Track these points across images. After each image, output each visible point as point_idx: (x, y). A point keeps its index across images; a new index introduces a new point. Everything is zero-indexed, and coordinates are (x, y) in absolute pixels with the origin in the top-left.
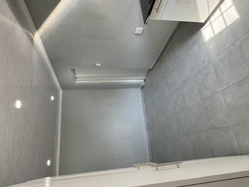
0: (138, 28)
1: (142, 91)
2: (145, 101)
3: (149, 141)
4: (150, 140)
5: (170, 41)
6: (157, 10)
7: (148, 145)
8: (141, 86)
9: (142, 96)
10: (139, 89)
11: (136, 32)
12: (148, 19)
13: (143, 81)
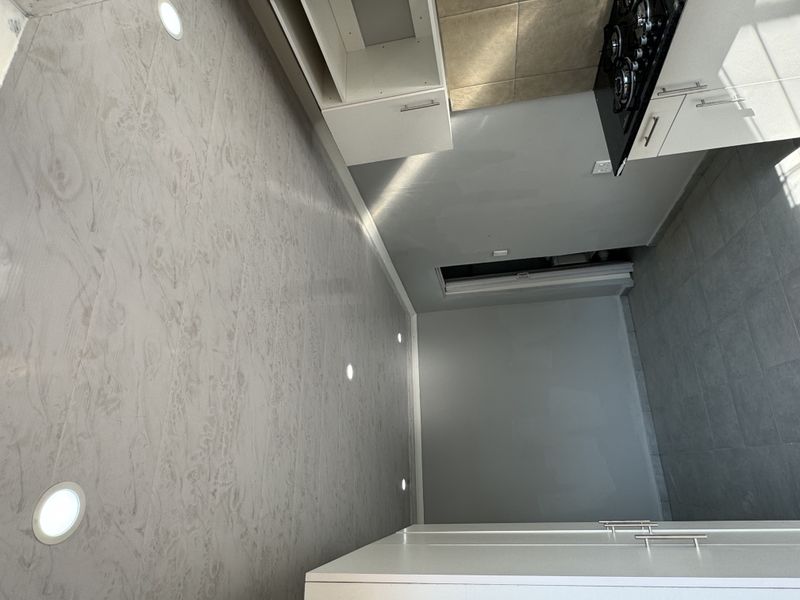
0: (601, 163)
1: (627, 301)
2: (635, 330)
3: (655, 443)
4: (658, 441)
5: (702, 175)
6: (648, 140)
7: (653, 454)
8: (621, 291)
9: (626, 318)
10: (618, 298)
11: (597, 171)
12: (622, 166)
13: (628, 275)
